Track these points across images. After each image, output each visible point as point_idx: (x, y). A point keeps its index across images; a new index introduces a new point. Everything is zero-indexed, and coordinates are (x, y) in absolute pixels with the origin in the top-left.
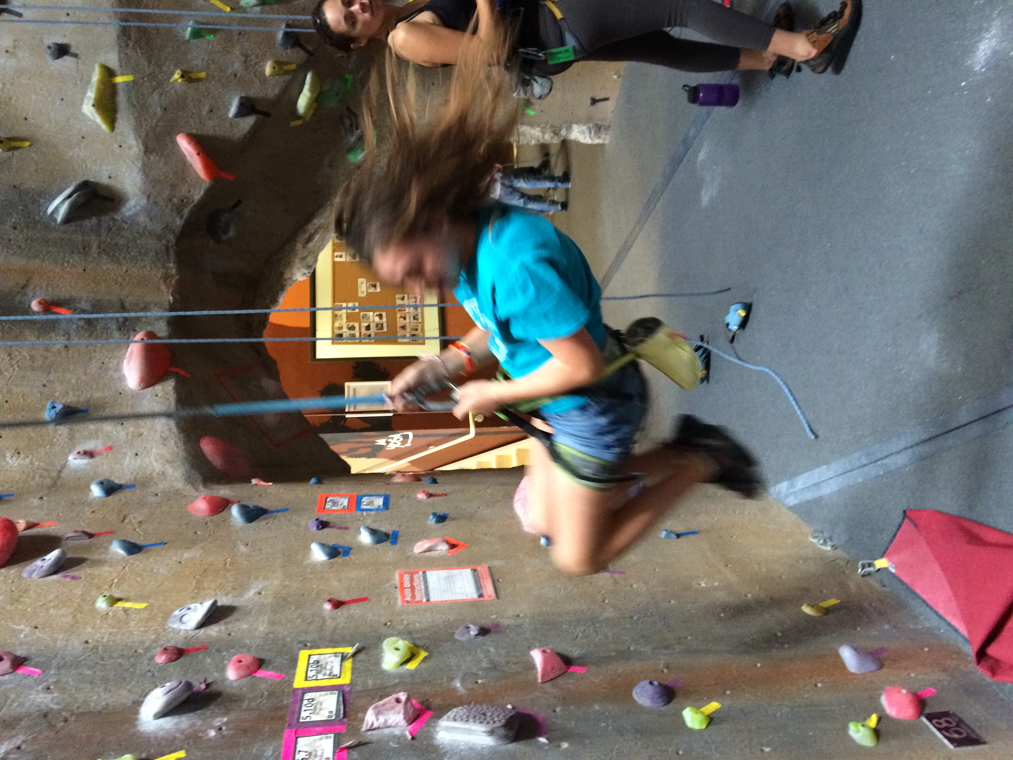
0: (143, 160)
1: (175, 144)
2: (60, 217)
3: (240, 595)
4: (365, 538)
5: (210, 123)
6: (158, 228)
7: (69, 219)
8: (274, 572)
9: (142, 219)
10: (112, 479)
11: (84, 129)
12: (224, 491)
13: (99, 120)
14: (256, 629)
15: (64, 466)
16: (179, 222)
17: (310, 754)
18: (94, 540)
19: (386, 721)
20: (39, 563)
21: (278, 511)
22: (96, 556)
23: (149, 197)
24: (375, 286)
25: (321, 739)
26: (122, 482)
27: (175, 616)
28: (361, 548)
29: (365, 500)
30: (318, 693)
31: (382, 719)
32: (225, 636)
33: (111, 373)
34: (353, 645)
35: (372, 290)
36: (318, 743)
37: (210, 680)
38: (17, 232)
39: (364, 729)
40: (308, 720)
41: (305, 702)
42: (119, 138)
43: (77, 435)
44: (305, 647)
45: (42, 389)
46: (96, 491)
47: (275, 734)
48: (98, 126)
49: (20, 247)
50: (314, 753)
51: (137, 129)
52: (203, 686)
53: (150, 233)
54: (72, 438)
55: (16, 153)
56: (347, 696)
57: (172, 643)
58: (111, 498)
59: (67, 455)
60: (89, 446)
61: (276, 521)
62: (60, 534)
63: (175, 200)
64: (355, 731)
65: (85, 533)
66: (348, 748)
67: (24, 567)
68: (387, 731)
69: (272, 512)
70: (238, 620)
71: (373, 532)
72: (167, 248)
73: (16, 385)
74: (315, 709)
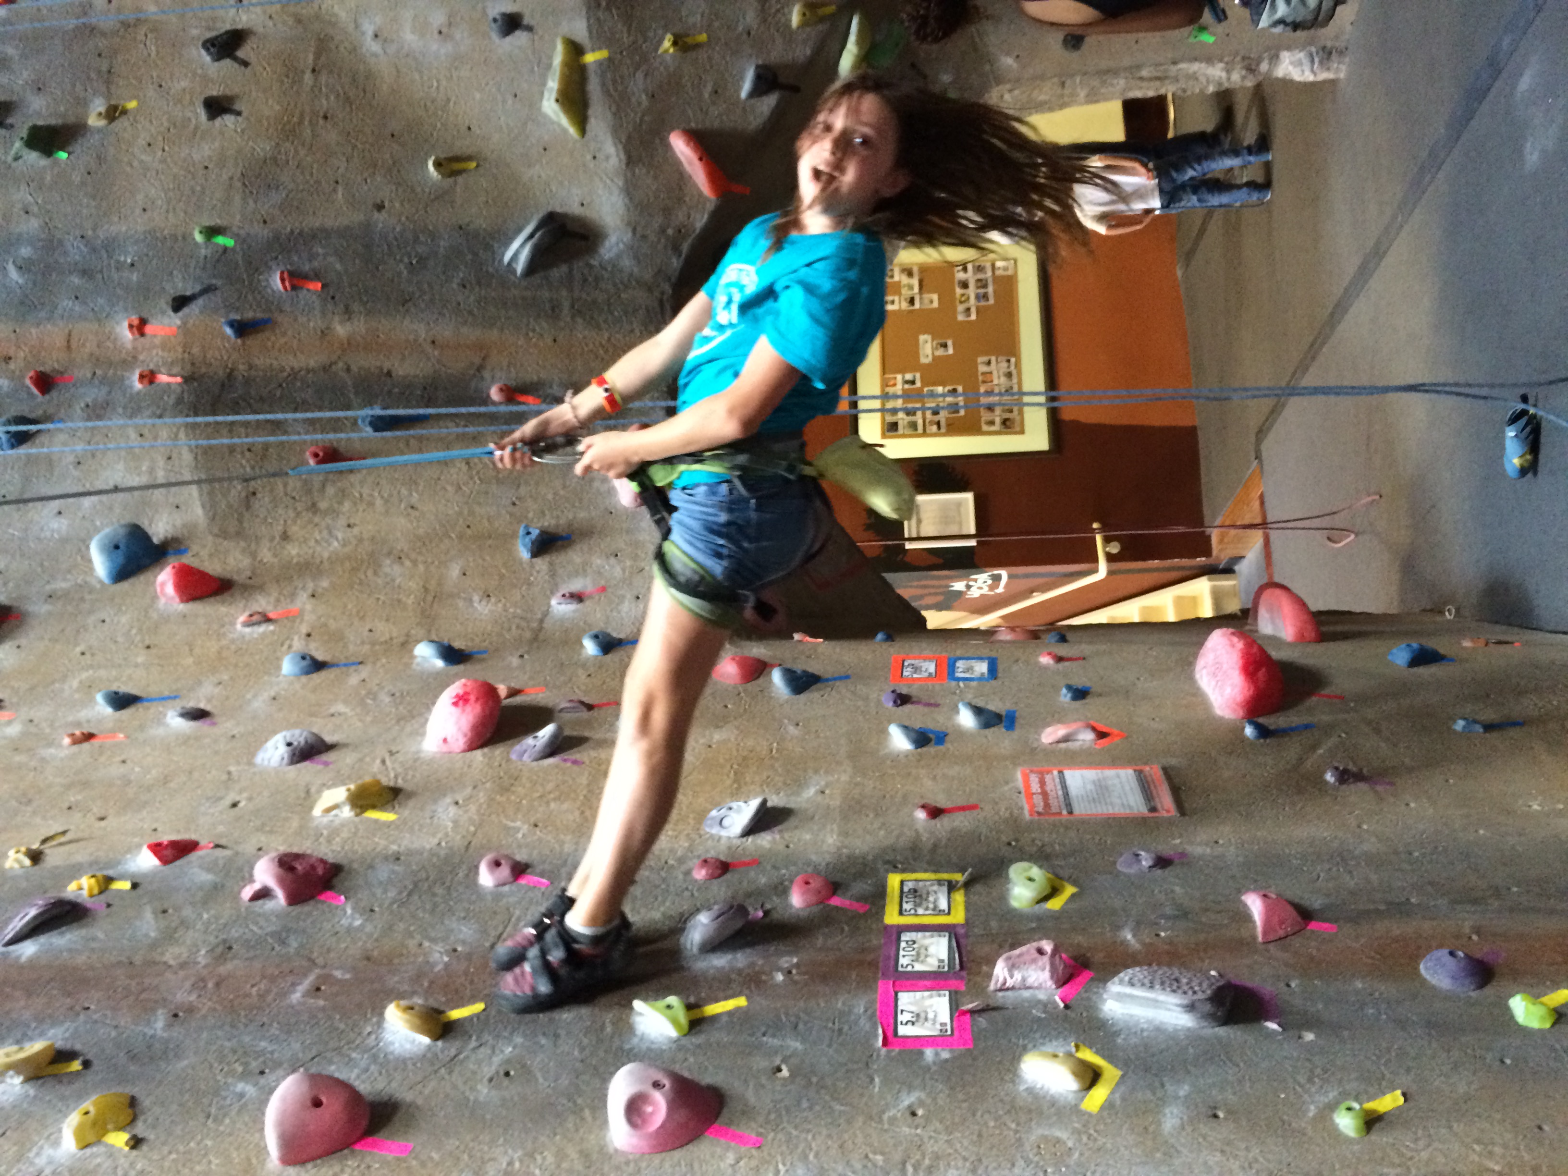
0: (625, 175)
1: (668, 147)
2: (520, 267)
3: (798, 794)
4: (966, 719)
5: (714, 111)
6: (648, 276)
7: (532, 268)
8: (839, 763)
9: (627, 263)
10: (609, 630)
11: (546, 137)
12: (758, 650)
13: (564, 121)
14: (823, 841)
15: (546, 613)
16: (676, 263)
17: (918, 1015)
18: (595, 713)
19: (1024, 979)
20: (529, 741)
21: (835, 679)
22: (596, 735)
23: (634, 230)
24: (945, 346)
25: (931, 997)
26: (622, 636)
27: (713, 818)
28: (961, 733)
29: (960, 664)
30: (920, 934)
31: (1018, 976)
32: (781, 847)
33: (596, 484)
34: (962, 870)
35: (940, 352)
36: (928, 1002)
37: (768, 906)
38: (467, 292)
39: (992, 987)
40: (909, 968)
41: (903, 945)
42: (593, 145)
43: (560, 571)
44: (895, 869)
45: (511, 509)
46: (590, 648)
47: (866, 984)
48: (565, 131)
49: (470, 313)
50: (923, 1015)
51: (615, 131)
52: (760, 914)
53: (638, 282)
54: (553, 574)
55: (460, 179)
56: (962, 941)
57: (712, 854)
58: (609, 656)
59: (549, 598)
60: (576, 585)
61: (834, 693)
62: (550, 705)
63: (670, 232)
64: (980, 990)
65: (582, 703)
66: (972, 1012)
67: (513, 745)
68: (1026, 994)
69: (827, 680)
70: (796, 827)
71: (978, 711)
72: (661, 303)
73: (479, 504)
74: (918, 954)
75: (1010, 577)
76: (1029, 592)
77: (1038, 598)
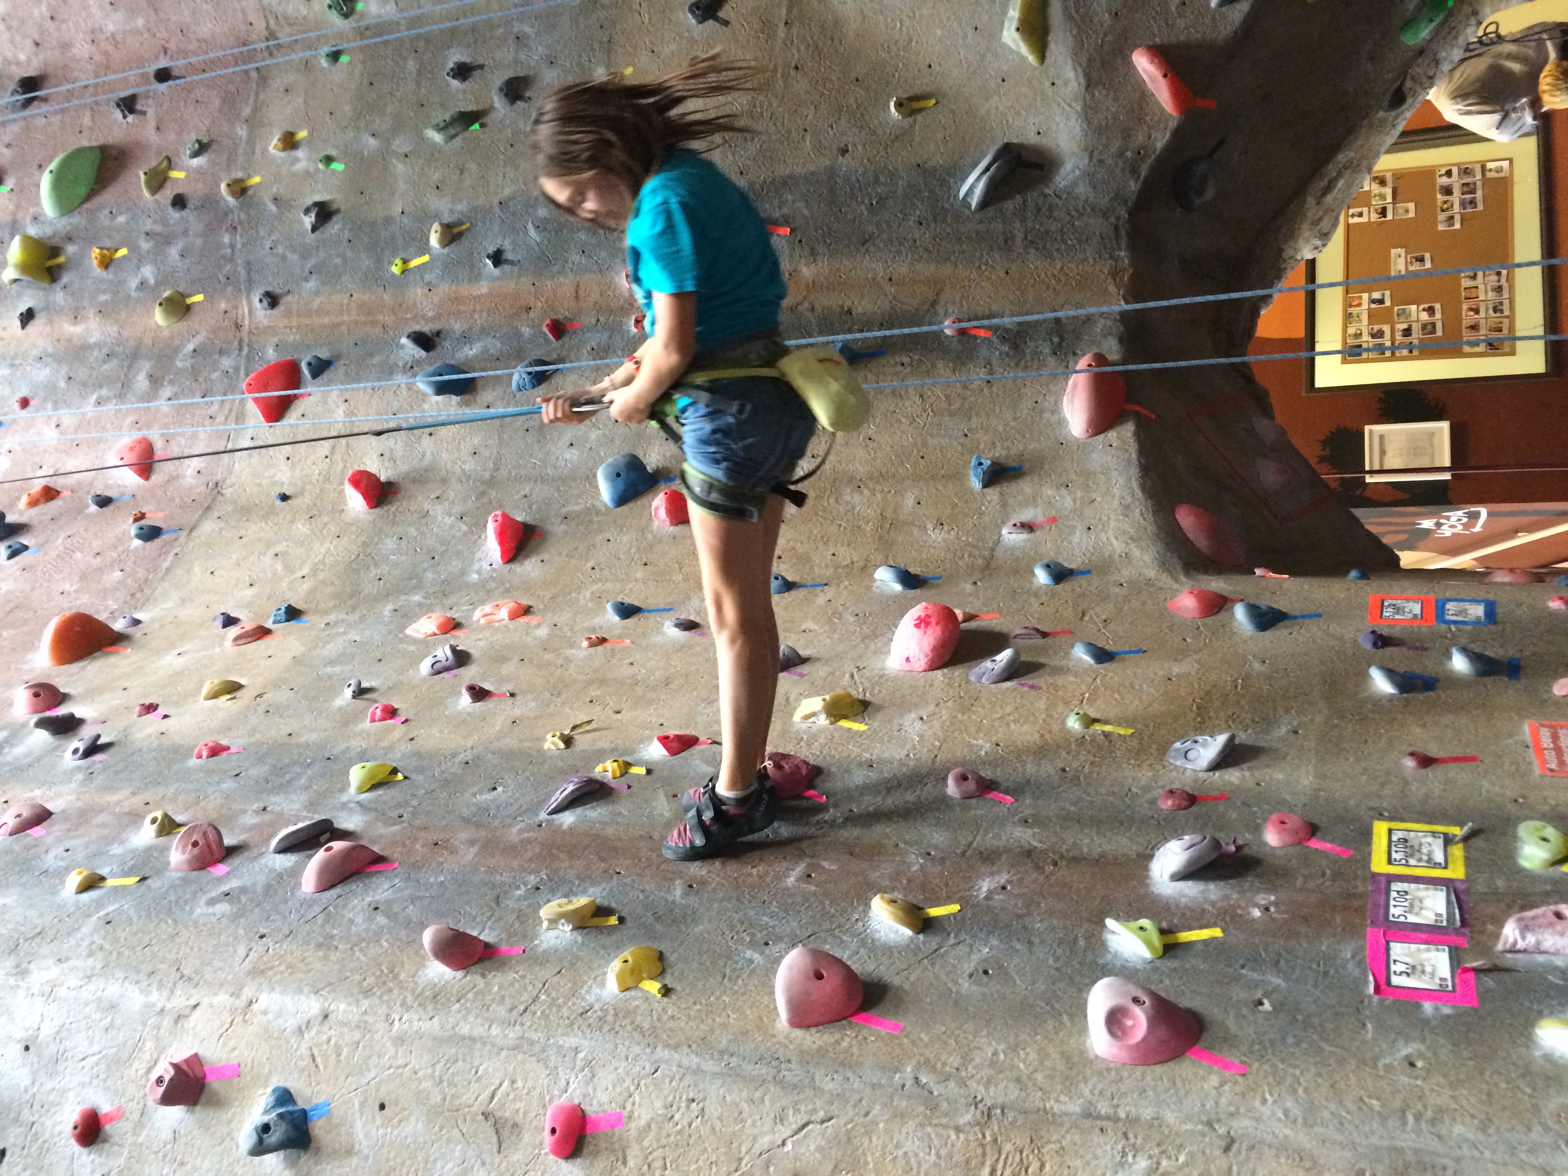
0: (1085, 100)
1: (1130, 64)
2: (974, 202)
3: (1267, 732)
4: (1459, 663)
5: (1181, 23)
6: (1104, 201)
7: (987, 201)
8: (1312, 704)
9: (1082, 189)
10: (1060, 561)
11: (1005, 68)
12: (1217, 584)
13: (1024, 49)
14: (1298, 782)
15: (998, 542)
16: (1133, 186)
17: (1414, 967)
18: (1049, 641)
19: (1538, 943)
20: (988, 664)
21: (1304, 617)
22: (1053, 661)
23: (1091, 157)
24: (1421, 260)
25: (1428, 950)
26: (1073, 566)
27: (1177, 750)
28: (1454, 681)
29: (1450, 606)
30: (1413, 886)
31: (1531, 939)
32: (1251, 784)
33: (1046, 415)
34: (1461, 825)
35: (1415, 267)
36: (1425, 956)
37: (1240, 842)
38: (922, 228)
39: (1500, 947)
40: (1402, 919)
41: (1394, 894)
42: (1052, 72)
43: (1011, 501)
44: (1381, 817)
45: (962, 440)
46: (1042, 577)
47: (1352, 931)
48: (1024, 59)
49: (926, 250)
50: (1419, 968)
51: (1075, 56)
52: (1233, 848)
53: (1093, 209)
54: (1004, 505)
55: (919, 117)
56: (1463, 897)
57: (1176, 785)
58: (1060, 587)
59: (1000, 528)
60: (1027, 515)
61: (1303, 631)
62: (1005, 630)
63: (1129, 154)
64: (1486, 950)
65: (1037, 630)
66: (1475, 970)
67: (970, 668)
68: (1540, 958)
69: (1295, 617)
70: (1268, 766)
71: (1474, 657)
72: (1116, 228)
73: (932, 435)
74: (1412, 906)
75: (1490, 514)
76: (1514, 532)
77: (1524, 539)
